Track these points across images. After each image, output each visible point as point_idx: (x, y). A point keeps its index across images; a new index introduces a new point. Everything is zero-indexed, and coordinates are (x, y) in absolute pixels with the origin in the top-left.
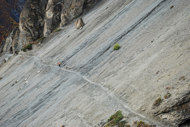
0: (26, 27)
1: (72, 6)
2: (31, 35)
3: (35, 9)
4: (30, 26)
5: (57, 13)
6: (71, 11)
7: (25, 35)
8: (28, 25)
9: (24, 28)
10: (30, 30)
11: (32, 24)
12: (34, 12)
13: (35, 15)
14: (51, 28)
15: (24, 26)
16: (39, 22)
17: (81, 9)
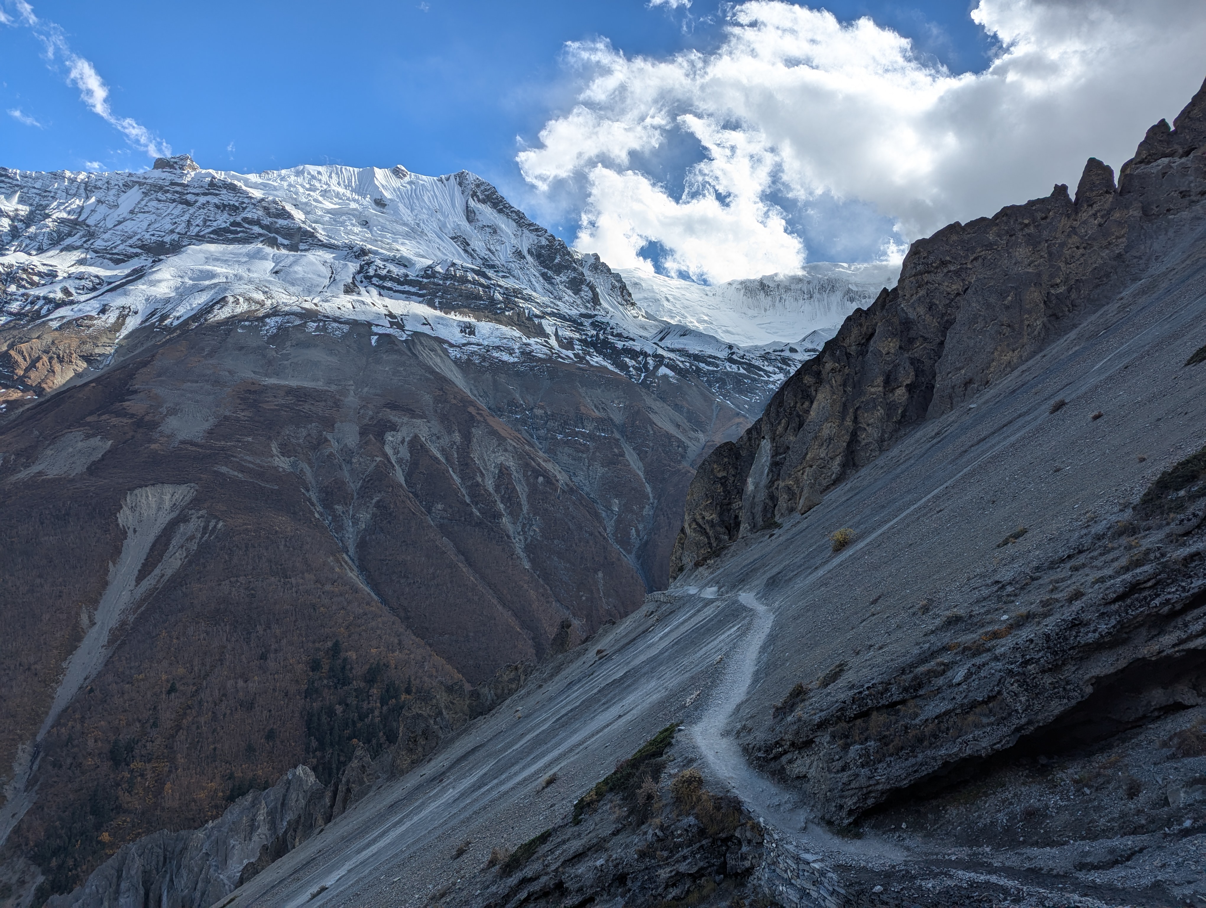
0: (698, 524)
1: (808, 458)
2: (710, 543)
3: (724, 477)
4: (708, 521)
5: (774, 481)
6: (806, 474)
7: (696, 544)
8: (703, 518)
9: (694, 526)
10: (708, 531)
11: (714, 516)
12: (721, 484)
13: (723, 491)
15: (695, 520)
16: (735, 510)
17: (835, 466)
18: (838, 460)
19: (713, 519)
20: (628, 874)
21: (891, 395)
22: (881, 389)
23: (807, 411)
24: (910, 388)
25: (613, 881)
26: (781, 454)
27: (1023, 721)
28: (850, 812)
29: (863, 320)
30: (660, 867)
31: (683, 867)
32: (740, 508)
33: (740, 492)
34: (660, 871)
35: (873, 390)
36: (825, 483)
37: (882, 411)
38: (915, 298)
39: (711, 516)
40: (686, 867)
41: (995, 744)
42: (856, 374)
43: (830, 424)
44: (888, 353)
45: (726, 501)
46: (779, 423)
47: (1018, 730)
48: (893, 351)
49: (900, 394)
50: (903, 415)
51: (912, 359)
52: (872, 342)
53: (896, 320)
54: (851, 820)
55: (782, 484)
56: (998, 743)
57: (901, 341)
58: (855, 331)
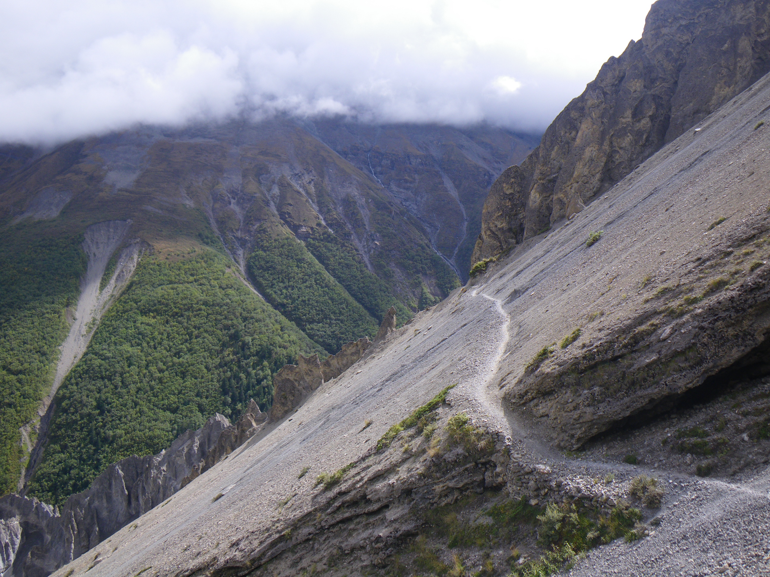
0: (491, 231)
1: (574, 176)
2: (501, 246)
3: (511, 194)
4: (500, 229)
5: (550, 195)
6: (573, 188)
7: (491, 246)
8: (496, 226)
9: (488, 233)
10: (500, 236)
11: (504, 224)
12: (509, 199)
13: (511, 205)
14: (534, 228)
15: (490, 229)
16: (520, 220)
17: (595, 181)
18: (598, 176)
19: (503, 227)
20: (412, 489)
21: (638, 124)
22: (629, 119)
23: (574, 139)
24: (652, 118)
25: (402, 493)
26: (554, 174)
27: (711, 364)
28: (579, 440)
29: (616, 66)
30: (436, 484)
31: (451, 484)
32: (524, 218)
33: (524, 205)
34: (436, 487)
35: (624, 120)
36: (589, 194)
37: (631, 137)
38: (655, 47)
39: (502, 224)
40: (454, 483)
41: (688, 384)
42: (611, 108)
43: (591, 148)
44: (635, 91)
45: (514, 212)
46: (553, 150)
47: (705, 372)
48: (639, 89)
49: (645, 123)
50: (647, 139)
51: (654, 95)
52: (623, 83)
53: (640, 65)
54: (579, 445)
55: (555, 197)
56: (691, 382)
57: (645, 80)
58: (610, 74)
